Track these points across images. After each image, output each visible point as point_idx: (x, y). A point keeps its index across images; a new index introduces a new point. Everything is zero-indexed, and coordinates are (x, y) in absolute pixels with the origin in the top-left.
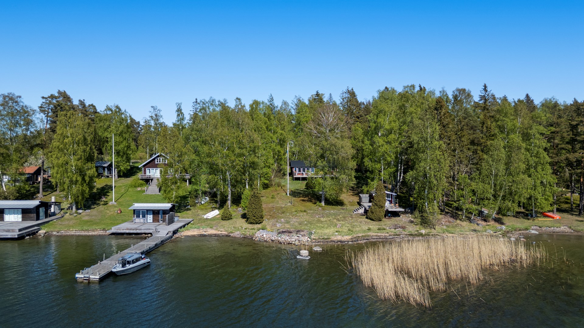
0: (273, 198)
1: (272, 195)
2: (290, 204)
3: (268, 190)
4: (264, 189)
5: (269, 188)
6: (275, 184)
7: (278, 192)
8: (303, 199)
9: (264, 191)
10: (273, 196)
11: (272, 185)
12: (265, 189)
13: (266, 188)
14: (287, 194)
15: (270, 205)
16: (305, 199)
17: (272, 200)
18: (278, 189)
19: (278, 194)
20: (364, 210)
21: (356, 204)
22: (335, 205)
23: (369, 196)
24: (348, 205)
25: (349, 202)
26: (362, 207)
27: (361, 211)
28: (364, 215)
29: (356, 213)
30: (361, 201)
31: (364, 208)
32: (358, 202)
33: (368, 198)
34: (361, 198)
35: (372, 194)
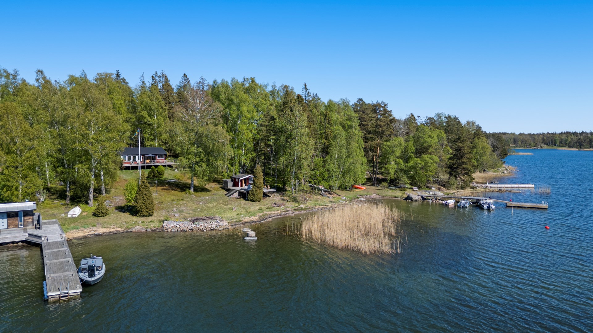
2: (156, 194)
8: (162, 187)
16: (165, 188)
20: (238, 194)
21: (220, 189)
22: (203, 192)
23: (232, 181)
24: (214, 191)
25: (211, 188)
26: (235, 191)
27: (236, 194)
28: (241, 198)
29: (231, 197)
30: (228, 185)
31: (238, 192)
32: (220, 187)
33: (232, 183)
34: (226, 183)
35: (235, 179)
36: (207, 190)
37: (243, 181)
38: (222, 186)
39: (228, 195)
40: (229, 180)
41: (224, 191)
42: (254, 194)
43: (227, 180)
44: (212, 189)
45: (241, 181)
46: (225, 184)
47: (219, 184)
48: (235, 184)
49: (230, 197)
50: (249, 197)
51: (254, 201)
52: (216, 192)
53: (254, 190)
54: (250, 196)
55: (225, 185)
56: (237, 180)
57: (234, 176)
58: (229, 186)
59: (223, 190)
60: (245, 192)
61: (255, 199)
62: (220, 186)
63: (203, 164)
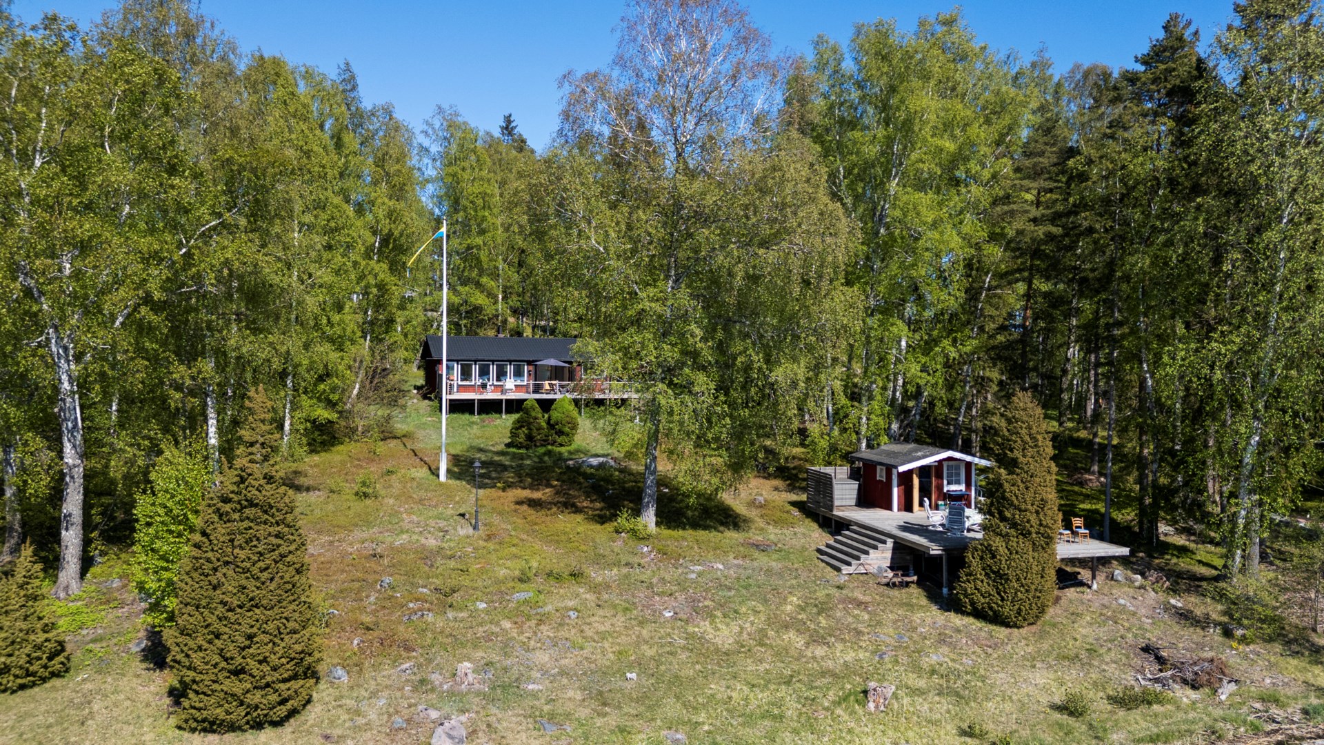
0: (366, 495)
1: (359, 479)
2: (471, 531)
3: (338, 455)
4: (312, 451)
5: (340, 448)
6: (367, 430)
7: (389, 466)
8: (527, 493)
9: (316, 458)
10: (364, 484)
11: (354, 430)
12: (317, 452)
13: (323, 443)
14: (435, 472)
15: (356, 542)
16: (537, 495)
17: (358, 506)
18: (381, 448)
19: (389, 472)
20: (889, 555)
21: (796, 512)
22: (706, 528)
23: (854, 475)
24: (761, 523)
25: (752, 504)
26: (875, 536)
27: (879, 559)
28: (907, 584)
29: (851, 570)
30: (832, 501)
31: (890, 543)
32: (793, 504)
33: (854, 486)
34: (824, 485)
35: (870, 466)
36: (727, 518)
37: (916, 481)
38: (804, 497)
39: (835, 559)
40: (840, 473)
41: (815, 526)
42: (998, 577)
43: (829, 470)
44: (752, 514)
45: (906, 478)
46: (817, 491)
47: (792, 488)
48: (873, 496)
49: (846, 570)
50: (970, 587)
51: (997, 619)
52: (773, 533)
53: (998, 544)
54: (976, 585)
55: (820, 498)
56: (881, 475)
57: (864, 451)
58: (836, 503)
59: (808, 521)
60: (936, 550)
61: (1007, 610)
62: (794, 497)
63: (701, 378)
